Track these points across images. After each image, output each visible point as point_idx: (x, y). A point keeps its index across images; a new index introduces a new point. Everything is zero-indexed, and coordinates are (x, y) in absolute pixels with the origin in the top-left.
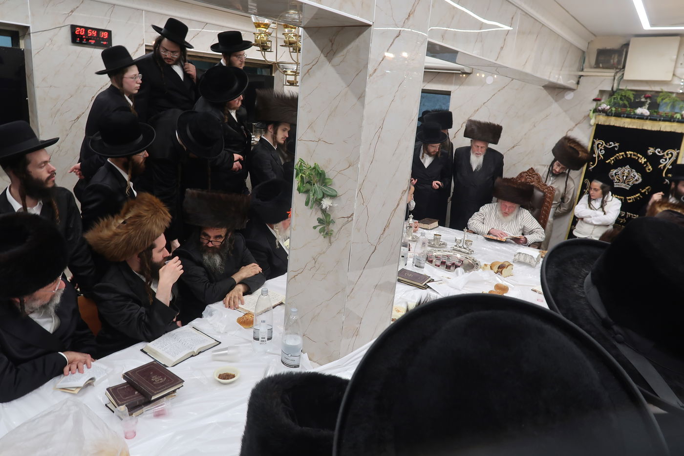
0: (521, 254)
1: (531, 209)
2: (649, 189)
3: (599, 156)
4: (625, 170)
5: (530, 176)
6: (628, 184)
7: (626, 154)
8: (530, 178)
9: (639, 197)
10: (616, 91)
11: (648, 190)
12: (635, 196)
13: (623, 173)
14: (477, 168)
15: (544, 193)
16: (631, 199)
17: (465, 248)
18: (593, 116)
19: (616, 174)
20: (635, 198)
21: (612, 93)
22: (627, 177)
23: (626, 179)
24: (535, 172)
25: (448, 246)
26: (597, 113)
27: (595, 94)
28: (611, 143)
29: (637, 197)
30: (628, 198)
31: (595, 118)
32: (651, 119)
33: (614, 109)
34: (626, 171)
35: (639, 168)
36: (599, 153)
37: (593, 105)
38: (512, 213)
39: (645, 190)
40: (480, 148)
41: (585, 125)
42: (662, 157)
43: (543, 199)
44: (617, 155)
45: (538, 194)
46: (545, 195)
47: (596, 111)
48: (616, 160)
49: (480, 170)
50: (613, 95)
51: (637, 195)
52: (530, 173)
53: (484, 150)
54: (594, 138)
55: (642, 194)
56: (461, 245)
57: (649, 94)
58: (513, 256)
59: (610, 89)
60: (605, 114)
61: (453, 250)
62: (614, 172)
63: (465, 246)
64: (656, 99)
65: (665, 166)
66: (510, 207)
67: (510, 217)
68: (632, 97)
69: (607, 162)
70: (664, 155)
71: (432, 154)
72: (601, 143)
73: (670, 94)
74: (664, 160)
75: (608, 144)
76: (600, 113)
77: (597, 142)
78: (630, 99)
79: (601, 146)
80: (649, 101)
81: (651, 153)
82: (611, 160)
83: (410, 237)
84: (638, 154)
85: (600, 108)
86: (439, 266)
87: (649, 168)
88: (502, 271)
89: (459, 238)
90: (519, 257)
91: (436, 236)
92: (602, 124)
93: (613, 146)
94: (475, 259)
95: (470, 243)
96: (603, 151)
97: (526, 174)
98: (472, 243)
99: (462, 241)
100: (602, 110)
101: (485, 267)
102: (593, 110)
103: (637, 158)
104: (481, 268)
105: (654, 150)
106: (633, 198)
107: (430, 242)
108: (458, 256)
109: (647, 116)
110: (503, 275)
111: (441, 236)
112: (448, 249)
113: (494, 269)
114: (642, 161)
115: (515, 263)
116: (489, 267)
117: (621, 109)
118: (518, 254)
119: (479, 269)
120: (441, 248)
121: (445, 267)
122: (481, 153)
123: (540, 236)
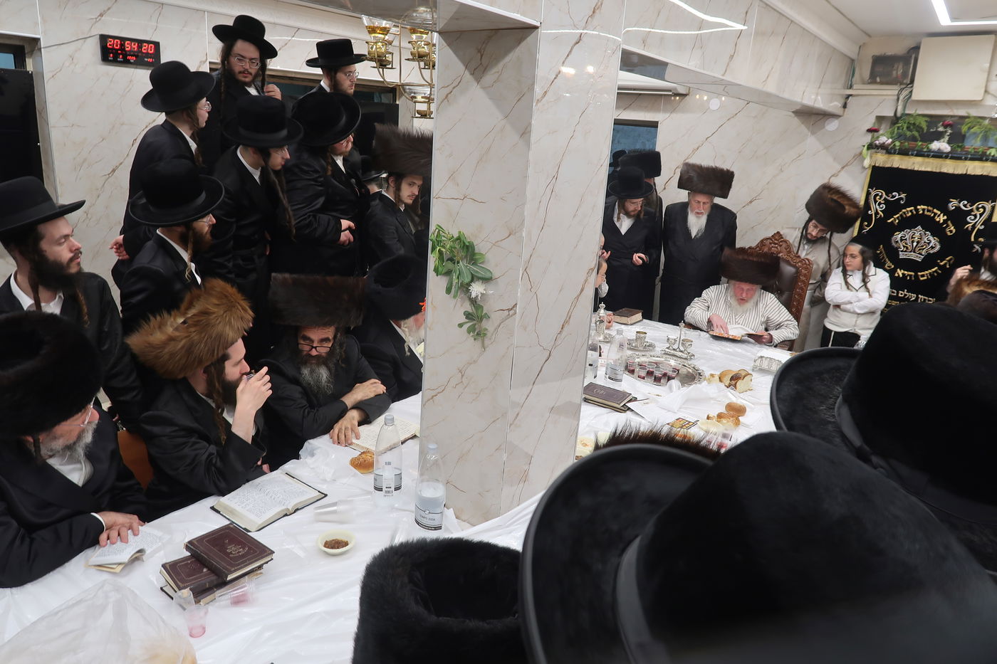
0: (764, 359)
1: (778, 292)
2: (951, 259)
3: (877, 213)
4: (915, 233)
5: (776, 244)
6: (919, 254)
7: (917, 210)
8: (776, 247)
9: (936, 271)
10: (901, 117)
11: (949, 261)
12: (930, 271)
13: (912, 238)
14: (698, 234)
15: (797, 268)
16: (924, 275)
17: (681, 351)
18: (867, 155)
19: (901, 240)
20: (930, 273)
21: (895, 120)
22: (918, 242)
23: (917, 245)
24: (782, 238)
25: (657, 349)
26: (873, 150)
27: (870, 123)
28: (894, 194)
29: (934, 272)
30: (919, 274)
31: (871, 157)
32: (952, 158)
33: (897, 144)
34: (917, 234)
35: (936, 229)
36: (877, 210)
37: (868, 139)
39: (945, 261)
40: (702, 204)
41: (855, 168)
42: (969, 213)
43: (795, 278)
44: (904, 210)
45: (788, 270)
46: (798, 272)
47: (871, 146)
48: (902, 219)
49: (702, 236)
50: (897, 123)
51: (934, 270)
52: (776, 240)
53: (708, 206)
54: (869, 188)
55: (941, 267)
56: (675, 347)
57: (949, 121)
58: (753, 362)
59: (892, 114)
60: (885, 151)
61: (665, 354)
62: (900, 236)
63: (682, 349)
64: (960, 129)
65: (974, 227)
66: (748, 289)
68: (924, 125)
69: (890, 221)
70: (972, 210)
71: (632, 213)
72: (880, 194)
73: (981, 121)
74: (973, 217)
75: (890, 195)
76: (878, 149)
77: (873, 193)
78: (921, 128)
79: (880, 199)
80: (950, 131)
81: (954, 208)
82: (895, 219)
83: (601, 336)
84: (935, 209)
85: (877, 142)
86: (643, 378)
87: (951, 229)
88: (736, 384)
89: (673, 337)
90: (760, 362)
91: (639, 334)
92: (881, 166)
93: (897, 197)
94: (696, 366)
95: (689, 343)
96: (883, 206)
97: (769, 241)
98: (691, 343)
99: (677, 341)
100: (880, 145)
101: (712, 379)
102: (868, 145)
103: (932, 215)
104: (705, 379)
105: (958, 202)
106: (927, 274)
107: (631, 344)
108: (672, 363)
109: (947, 153)
110: (737, 390)
111: (646, 333)
112: (657, 353)
113: (725, 381)
114: (940, 219)
115: (756, 371)
116: (717, 378)
117: (908, 144)
118: (759, 359)
119: (703, 381)
120: (647, 351)
121: (653, 379)
122: (703, 211)
123: (792, 331)
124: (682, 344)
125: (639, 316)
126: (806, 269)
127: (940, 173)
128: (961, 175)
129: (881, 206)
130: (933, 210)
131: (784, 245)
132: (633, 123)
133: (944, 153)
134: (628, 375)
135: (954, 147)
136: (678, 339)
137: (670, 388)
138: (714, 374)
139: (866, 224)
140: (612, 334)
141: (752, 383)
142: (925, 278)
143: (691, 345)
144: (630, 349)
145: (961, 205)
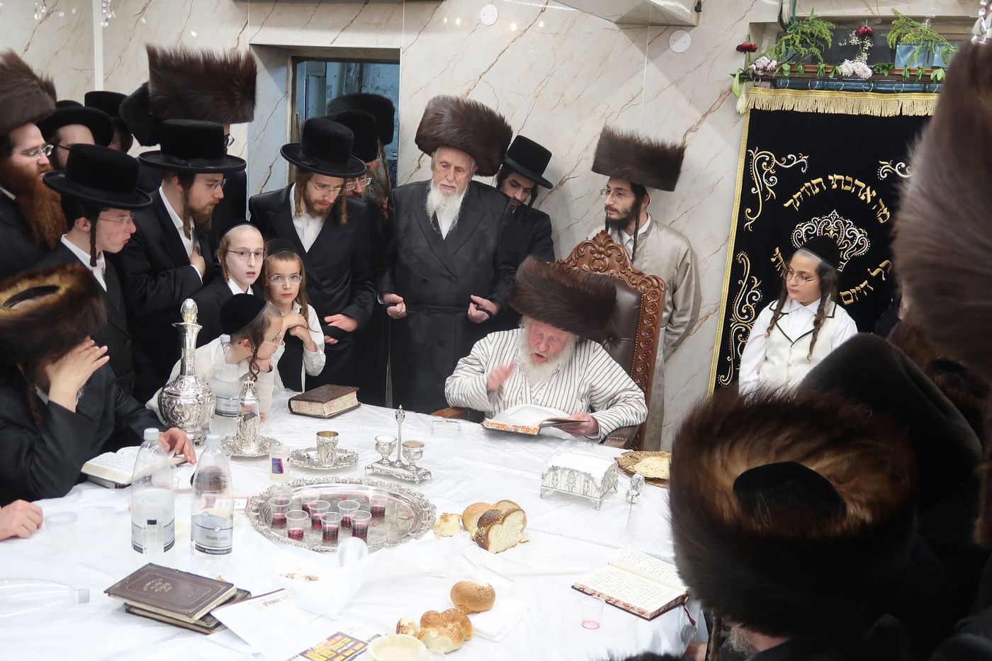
0: (559, 472)
1: (610, 340)
2: (888, 264)
3: (765, 192)
4: (829, 223)
5: (601, 253)
7: (828, 183)
8: (602, 259)
9: (867, 288)
10: (790, 24)
11: (885, 268)
12: (858, 288)
13: (824, 231)
15: (640, 295)
16: (850, 296)
17: (404, 467)
18: (740, 91)
19: (807, 235)
20: (858, 292)
21: (783, 26)
25: (362, 464)
26: (751, 83)
27: (742, 34)
28: (789, 156)
29: (864, 290)
30: (842, 294)
31: (747, 94)
32: (876, 89)
33: (786, 67)
34: (832, 225)
35: (861, 215)
36: (764, 185)
37: (740, 62)
38: (556, 355)
39: (878, 270)
41: (724, 116)
43: (638, 311)
44: (807, 184)
45: (626, 298)
46: (641, 301)
47: (745, 77)
48: (806, 200)
50: (785, 33)
51: (862, 286)
52: (600, 244)
53: (464, 186)
54: (748, 148)
55: (872, 281)
56: (393, 458)
57: (867, 26)
58: (539, 477)
59: (774, 19)
60: (769, 84)
61: (373, 474)
62: (804, 230)
63: (405, 462)
64: (885, 38)
68: (828, 36)
69: (786, 205)
72: (768, 159)
73: (916, 23)
75: (784, 159)
76: (757, 80)
77: (756, 157)
78: (823, 40)
79: (767, 166)
80: (869, 44)
81: (886, 175)
82: (795, 200)
83: (249, 446)
84: (856, 180)
85: (754, 67)
86: (299, 536)
87: (884, 213)
88: (487, 534)
89: (385, 439)
90: (553, 479)
91: (321, 438)
92: (765, 108)
93: (795, 163)
94: (424, 498)
95: (418, 450)
96: (774, 179)
97: (590, 247)
98: (422, 449)
99: (395, 445)
100: (760, 73)
101: (444, 525)
102: (740, 75)
103: (853, 190)
104: (432, 526)
105: (891, 166)
106: (853, 294)
107: (308, 458)
108: (370, 493)
109: (868, 81)
110: (491, 547)
111: (337, 434)
112: (358, 473)
113: (470, 528)
114: (866, 195)
115: (549, 497)
116: (455, 522)
117: (805, 68)
118: (551, 472)
119: (426, 532)
120: (338, 471)
121: (322, 535)
123: (633, 410)
124: (405, 452)
125: (351, 398)
126: (654, 294)
127: (860, 115)
128: (895, 117)
129: (771, 180)
130: (854, 181)
131: (615, 254)
132: (363, 56)
133: (863, 82)
134: (261, 533)
135: (879, 70)
136: (397, 441)
137: (342, 557)
138: (449, 513)
139: (750, 211)
140: (278, 440)
141: (528, 525)
142: (852, 301)
143: (421, 452)
144: (303, 469)
145: (896, 170)
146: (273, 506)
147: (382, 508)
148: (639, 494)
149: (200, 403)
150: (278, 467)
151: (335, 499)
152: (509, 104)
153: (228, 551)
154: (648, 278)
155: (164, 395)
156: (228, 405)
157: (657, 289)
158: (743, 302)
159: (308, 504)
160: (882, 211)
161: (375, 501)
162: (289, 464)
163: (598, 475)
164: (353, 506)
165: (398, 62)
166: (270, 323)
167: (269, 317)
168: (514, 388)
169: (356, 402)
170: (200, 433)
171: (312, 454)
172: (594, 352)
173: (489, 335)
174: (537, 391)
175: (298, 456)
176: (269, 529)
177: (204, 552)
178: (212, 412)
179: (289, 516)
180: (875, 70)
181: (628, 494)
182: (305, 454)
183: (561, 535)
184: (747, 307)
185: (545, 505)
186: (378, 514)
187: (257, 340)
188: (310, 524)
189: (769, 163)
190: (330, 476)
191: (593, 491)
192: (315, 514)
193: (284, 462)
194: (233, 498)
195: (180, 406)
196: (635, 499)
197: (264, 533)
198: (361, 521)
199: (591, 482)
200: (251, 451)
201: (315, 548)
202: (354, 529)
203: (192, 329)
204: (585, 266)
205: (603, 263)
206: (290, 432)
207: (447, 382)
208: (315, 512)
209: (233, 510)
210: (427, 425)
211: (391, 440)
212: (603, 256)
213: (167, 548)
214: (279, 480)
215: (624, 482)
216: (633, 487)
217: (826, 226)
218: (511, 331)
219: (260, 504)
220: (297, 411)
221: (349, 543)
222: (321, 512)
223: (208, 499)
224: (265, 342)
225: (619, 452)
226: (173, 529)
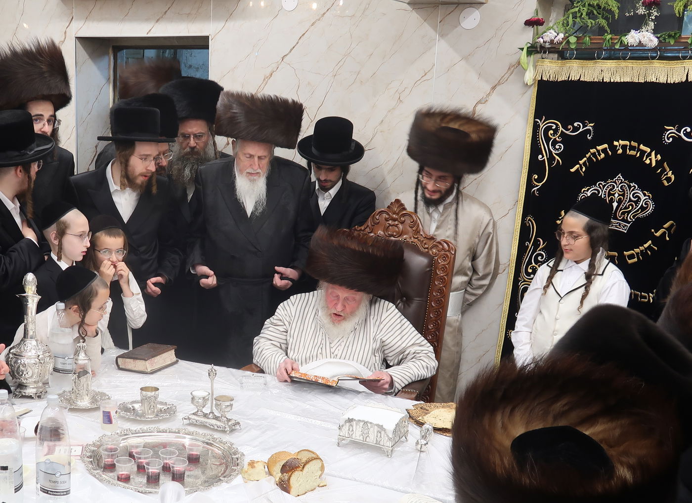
0: (354, 423)
1: (402, 299)
2: (672, 225)
3: (551, 158)
4: (614, 187)
5: (395, 220)
6: (623, 220)
7: (613, 148)
8: (396, 226)
9: (650, 247)
11: (669, 229)
12: (642, 248)
13: (610, 194)
14: (256, 208)
15: (431, 259)
16: (633, 255)
17: (216, 418)
18: (528, 64)
20: (642, 251)
22: (620, 202)
23: (618, 207)
24: (404, 209)
25: (180, 415)
26: (539, 56)
27: (530, 9)
28: (576, 124)
29: (647, 248)
30: (627, 252)
31: (535, 67)
32: (662, 58)
33: (573, 39)
34: (617, 189)
35: (646, 178)
36: (550, 152)
37: (528, 36)
38: (353, 313)
39: (662, 231)
40: (256, 159)
41: (512, 87)
43: (429, 274)
44: (592, 151)
45: (417, 261)
46: (432, 264)
47: (534, 49)
48: (592, 165)
49: (262, 213)
51: (646, 245)
52: (395, 212)
53: (265, 162)
54: (535, 118)
55: (655, 240)
56: (206, 410)
58: (336, 427)
60: (556, 56)
61: (190, 424)
62: (589, 194)
63: (217, 414)
64: (672, 7)
66: (346, 299)
67: (348, 325)
68: (614, 7)
69: (573, 170)
72: (554, 128)
75: (570, 127)
76: (545, 52)
77: (542, 126)
78: (611, 12)
79: (554, 134)
80: (656, 14)
81: (671, 139)
82: (581, 165)
83: (83, 399)
84: (641, 145)
85: (541, 40)
86: (126, 479)
87: (669, 176)
88: (289, 479)
89: (200, 394)
90: (349, 430)
91: (144, 393)
92: (551, 79)
93: (581, 130)
94: (234, 446)
95: (228, 403)
96: (560, 146)
97: (384, 215)
98: (231, 402)
99: (208, 399)
100: (547, 45)
101: (251, 471)
102: (528, 48)
103: (638, 155)
104: (240, 472)
105: (677, 130)
106: (637, 254)
107: (134, 409)
108: (187, 441)
109: (654, 50)
110: (292, 491)
111: (158, 389)
112: (177, 423)
113: (274, 473)
114: (651, 160)
115: (345, 446)
116: (260, 468)
117: (591, 39)
118: (347, 424)
119: (236, 476)
120: (159, 421)
121: (146, 479)
122: (259, 171)
123: (424, 364)
124: (217, 405)
125: (170, 356)
126: (445, 257)
127: (646, 82)
129: (557, 147)
130: (639, 146)
131: (408, 221)
132: (176, 43)
133: (649, 50)
134: (95, 476)
135: (665, 39)
136: (210, 396)
137: (163, 498)
138: (256, 460)
139: (536, 177)
140: (107, 393)
141: (326, 470)
142: (636, 260)
143: (231, 405)
144: (129, 420)
145: (682, 134)
146: (104, 453)
147: (197, 455)
148: (427, 443)
149: (41, 362)
150: (108, 418)
151: (157, 447)
152: (309, 83)
153: (67, 492)
154: (439, 243)
155: (11, 356)
156: (64, 364)
157: (447, 253)
158: (530, 262)
159: (134, 451)
160: (667, 174)
161: (191, 450)
162: (117, 416)
163: (390, 426)
164: (172, 453)
165: (207, 47)
166: (97, 294)
167: (97, 288)
168: (315, 344)
169: (175, 359)
170: (41, 388)
171: (137, 406)
172: (387, 311)
173: (291, 297)
174: (334, 348)
175: (125, 408)
176: (101, 473)
177: (47, 493)
178: (51, 369)
179: (118, 462)
180: (661, 39)
181: (417, 443)
182: (131, 406)
183: (355, 480)
184: (533, 266)
185: (341, 453)
186: (194, 460)
187: (85, 307)
188: (136, 469)
189: (556, 131)
190: (152, 426)
191: (385, 441)
192: (140, 460)
193: (113, 414)
194: (70, 446)
195: (24, 365)
196: (424, 448)
197: (97, 476)
198: (179, 467)
199: (383, 433)
200: (84, 403)
201: (140, 490)
202: (173, 474)
203: (32, 298)
204: (381, 232)
205: (397, 230)
206: (117, 386)
207: (255, 341)
208: (140, 458)
209: (71, 456)
210: (236, 379)
211: (204, 394)
212: (396, 223)
213: (17, 490)
214: (108, 430)
215: (414, 431)
216: (423, 436)
217: (611, 190)
218: (311, 293)
219: (93, 451)
220: (123, 367)
221: (169, 486)
222: (145, 458)
223: (49, 446)
224: (92, 310)
225: (410, 404)
226: (21, 474)
